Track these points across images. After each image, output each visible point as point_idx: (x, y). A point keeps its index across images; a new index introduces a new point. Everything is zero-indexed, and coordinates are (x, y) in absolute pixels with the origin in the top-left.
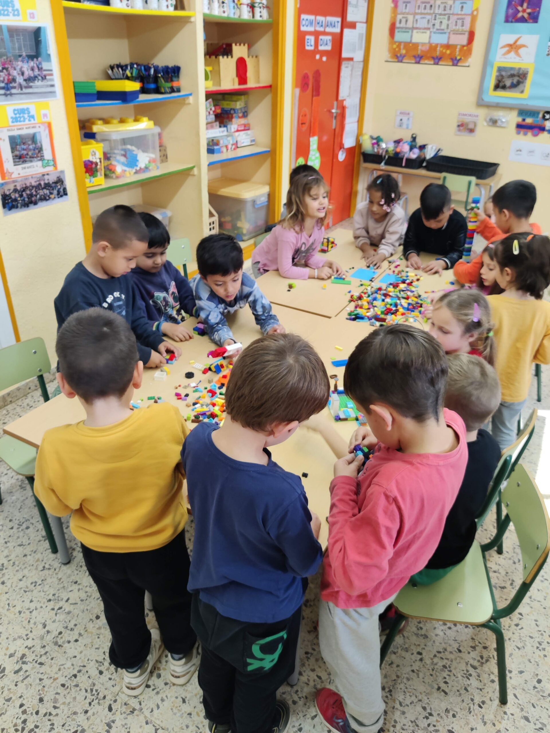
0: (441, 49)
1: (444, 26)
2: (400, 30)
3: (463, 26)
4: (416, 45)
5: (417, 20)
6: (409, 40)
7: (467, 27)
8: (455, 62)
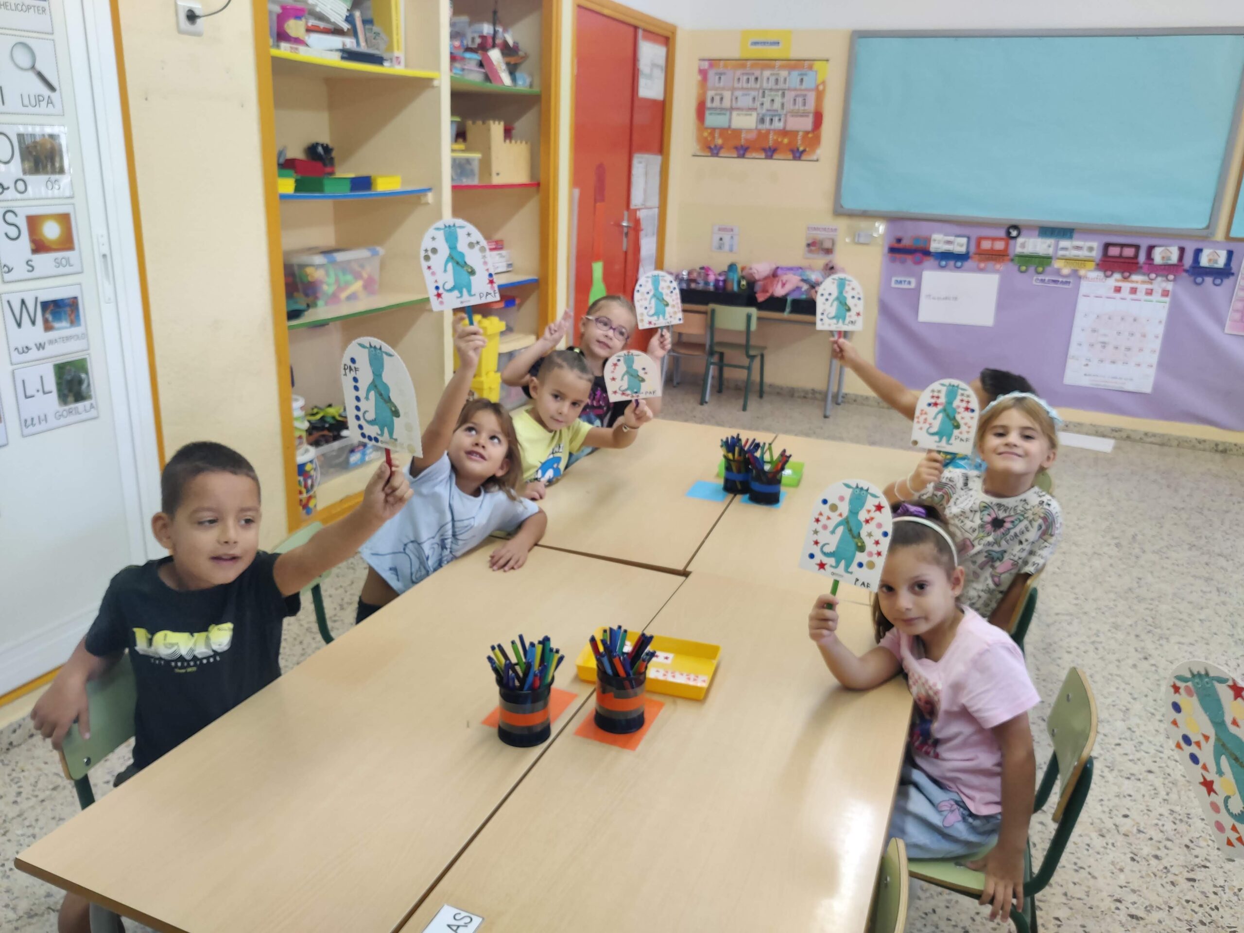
0: (775, 138)
1: (777, 105)
2: (712, 111)
3: (804, 104)
4: (737, 132)
5: (737, 98)
6: (726, 125)
7: (811, 106)
8: (797, 155)
